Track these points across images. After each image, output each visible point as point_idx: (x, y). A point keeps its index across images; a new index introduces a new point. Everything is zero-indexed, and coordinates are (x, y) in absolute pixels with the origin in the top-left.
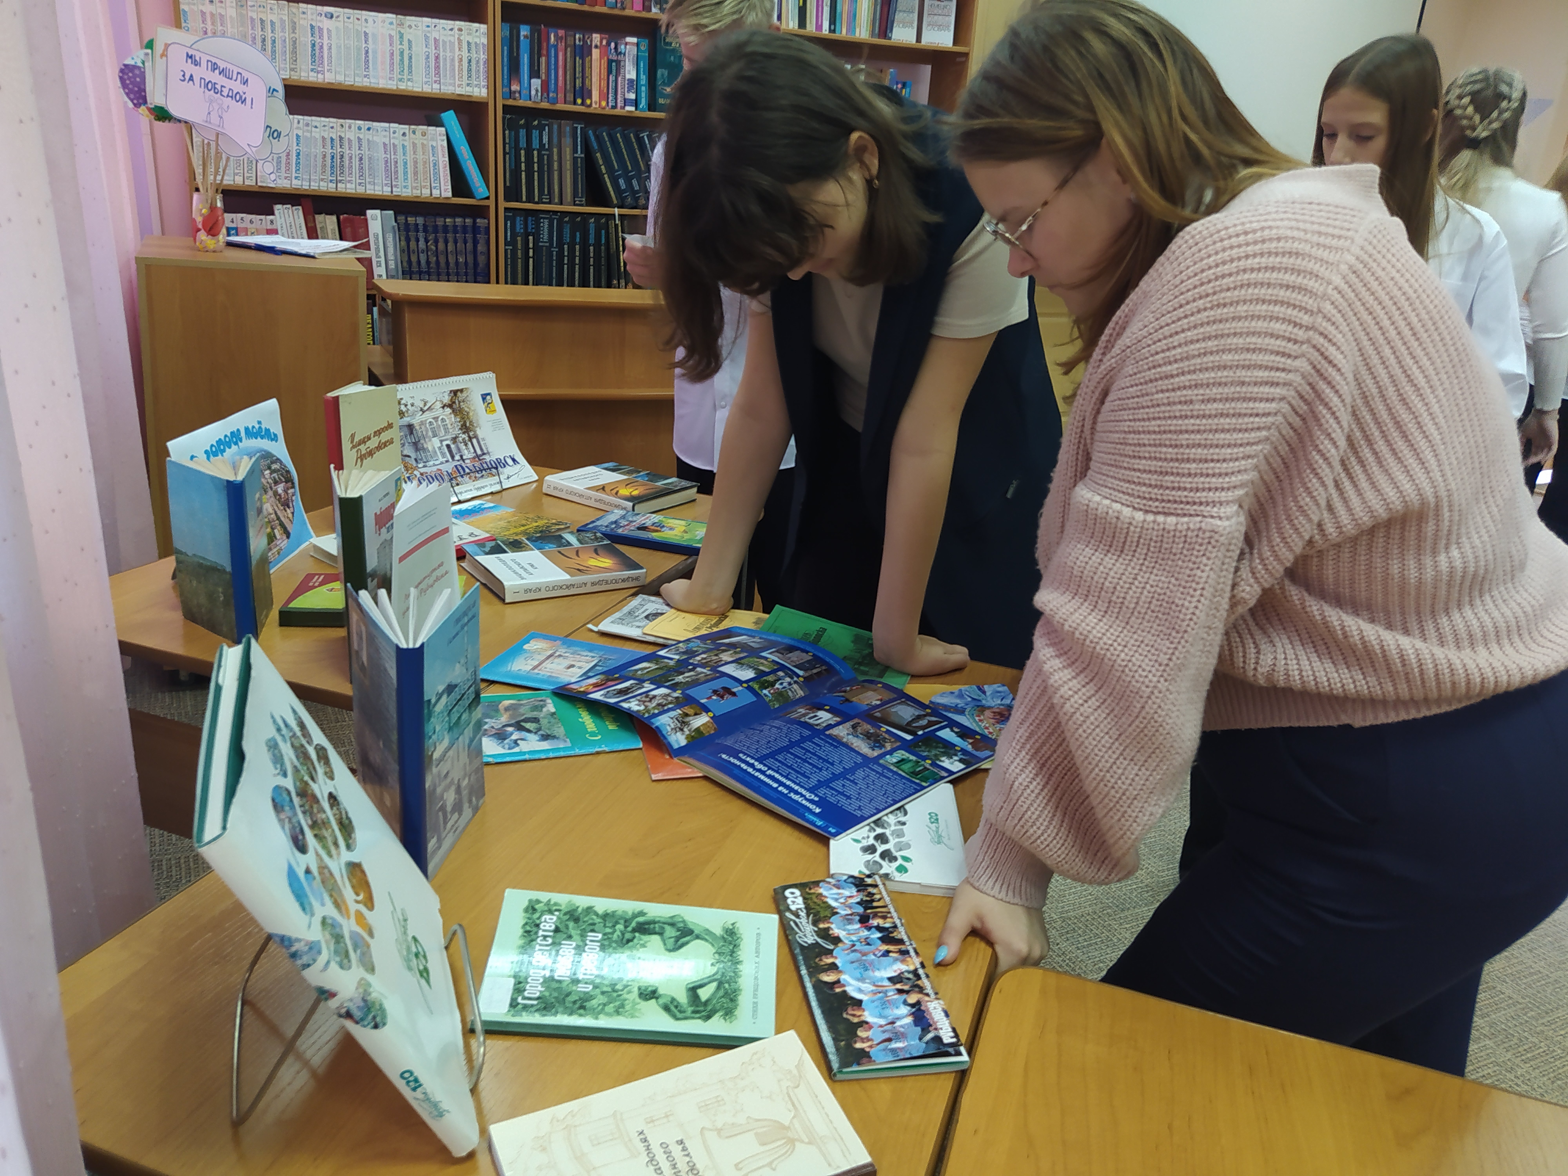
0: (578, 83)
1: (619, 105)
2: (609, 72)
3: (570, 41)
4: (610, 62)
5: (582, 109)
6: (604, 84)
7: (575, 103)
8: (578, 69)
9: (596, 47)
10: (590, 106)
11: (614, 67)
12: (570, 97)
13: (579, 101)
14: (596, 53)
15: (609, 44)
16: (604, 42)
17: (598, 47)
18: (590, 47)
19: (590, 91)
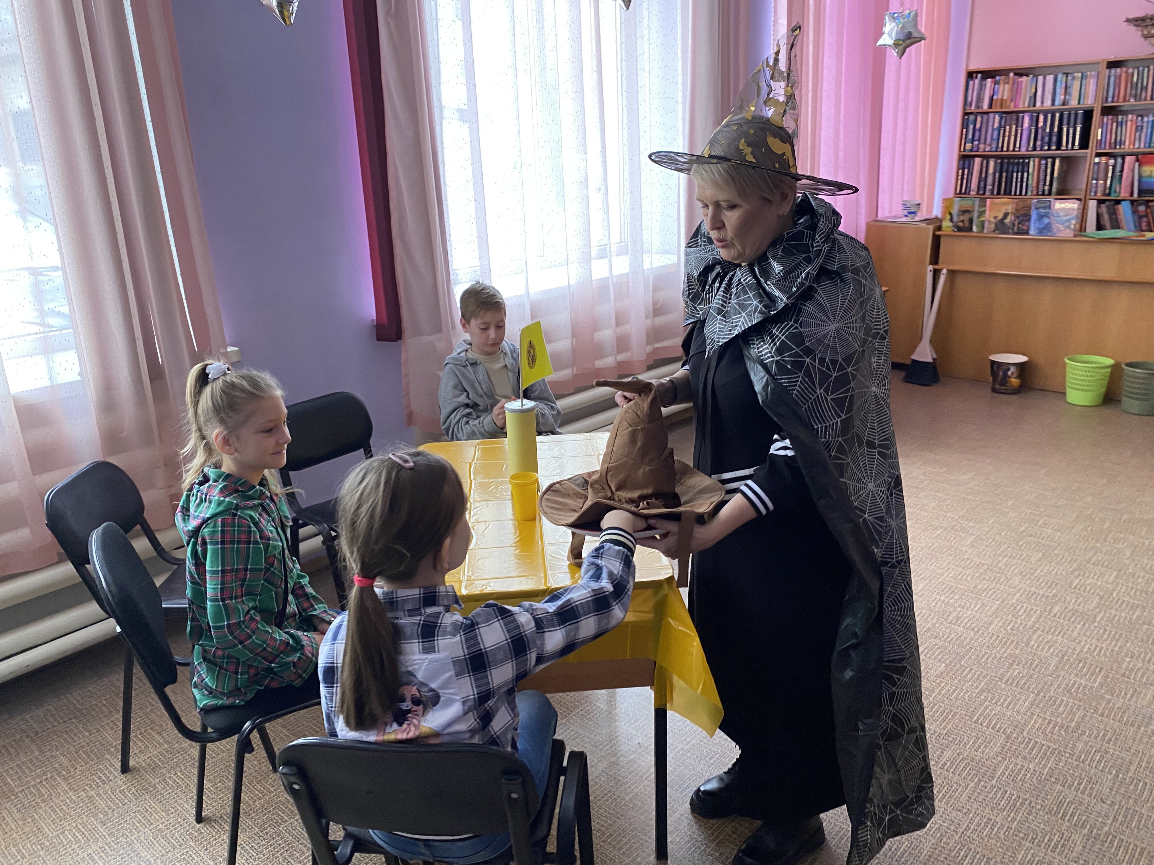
0: (1119, 139)
2: (1136, 131)
3: (1115, 120)
4: (1137, 127)
6: (1133, 137)
7: (1115, 148)
8: (1119, 132)
10: (1124, 148)
12: (1113, 146)
14: (1129, 124)
16: (1135, 118)
17: (1131, 121)
18: (1126, 121)
19: (1125, 142)
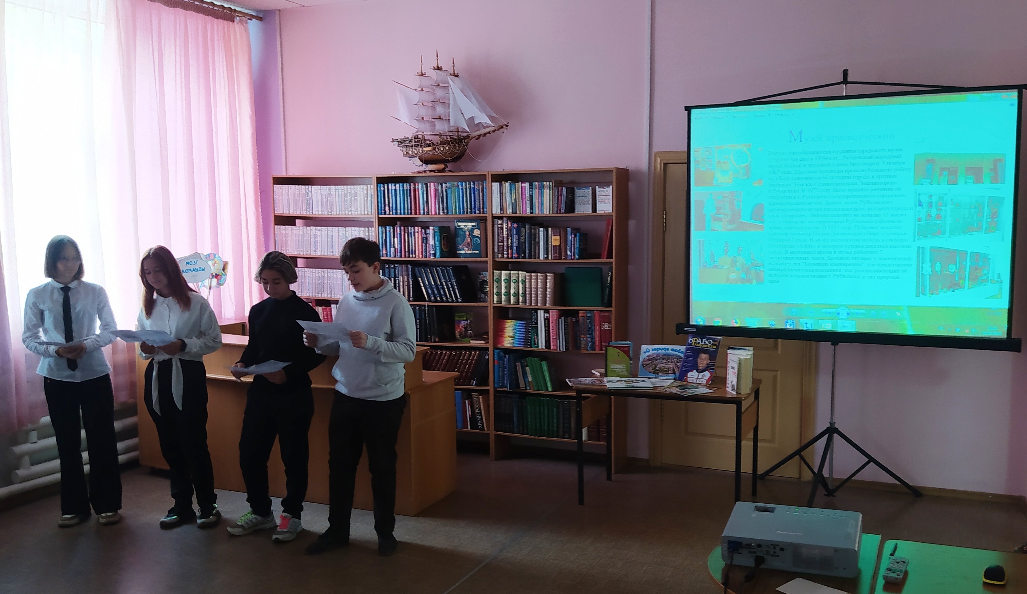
0: (411, 248)
1: (428, 256)
2: (422, 242)
3: (406, 230)
4: (422, 238)
5: (413, 259)
6: (420, 247)
7: (409, 257)
8: (410, 242)
10: (415, 257)
11: (425, 240)
12: (407, 254)
13: (411, 256)
16: (420, 230)
17: (418, 232)
18: (414, 232)
19: (415, 251)
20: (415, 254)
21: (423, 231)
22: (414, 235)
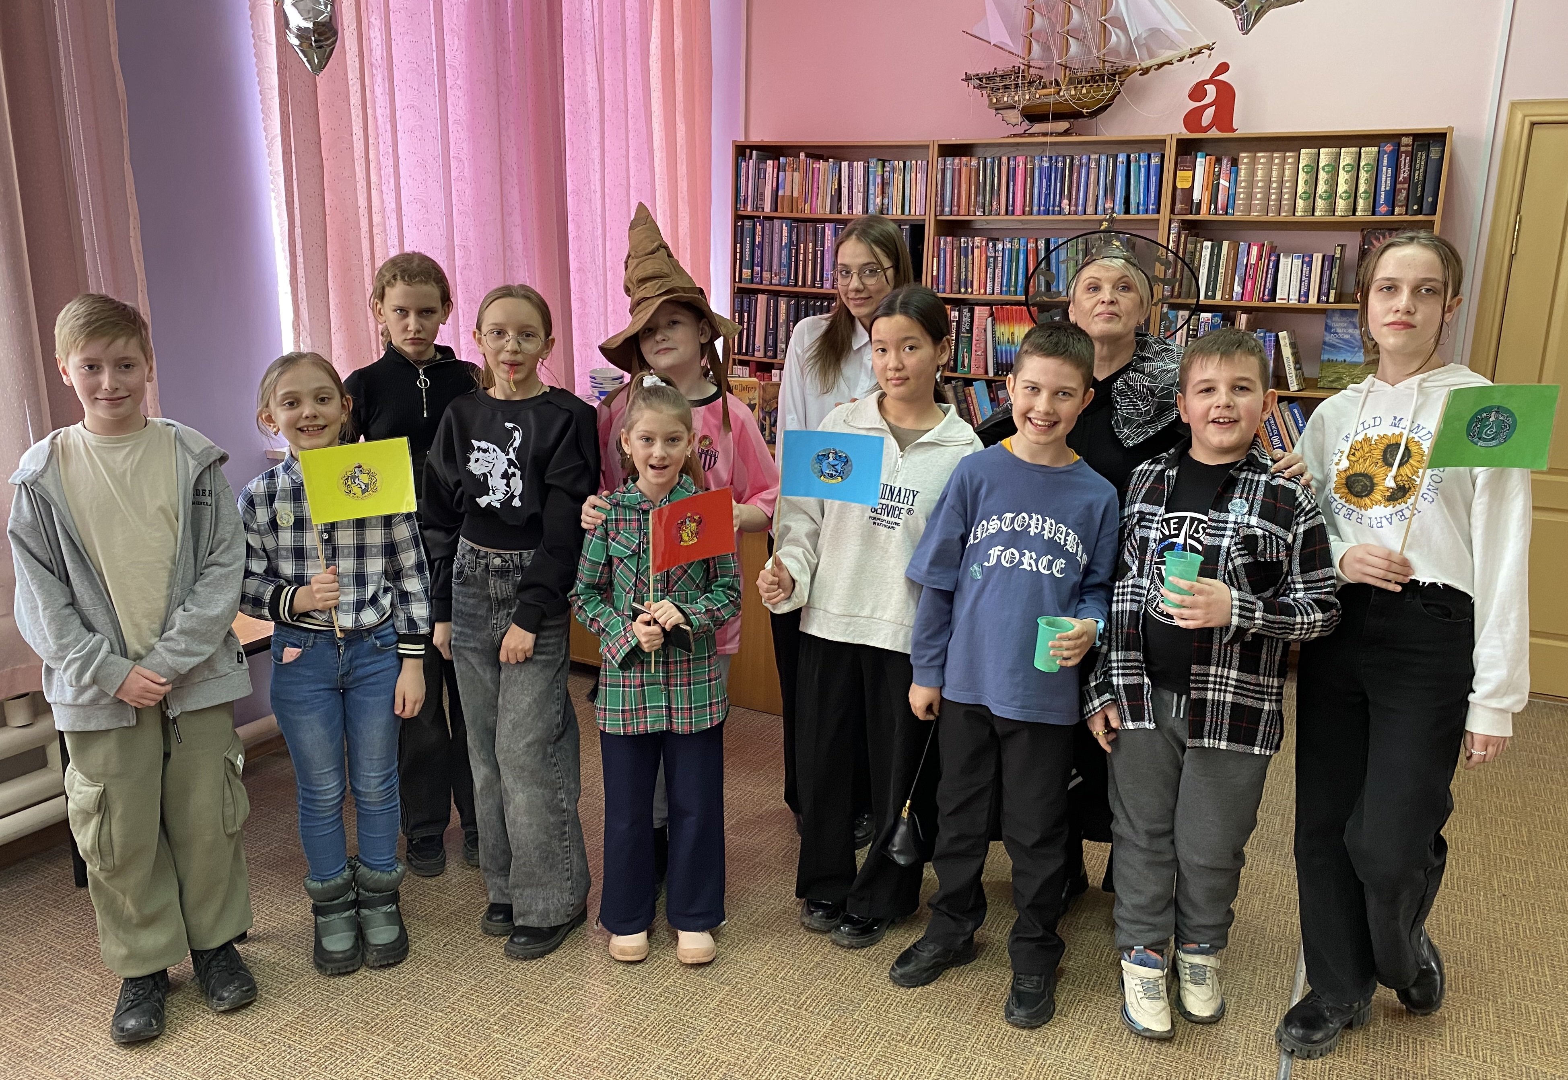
0: (963, 276)
2: (987, 264)
3: (956, 244)
4: (988, 258)
5: (966, 296)
6: (983, 275)
7: (960, 292)
8: (963, 266)
9: (978, 247)
10: (972, 293)
13: (963, 290)
14: (977, 252)
15: (987, 245)
16: (984, 243)
17: (980, 247)
18: (973, 248)
19: (972, 282)
20: (972, 287)
21: (991, 244)
22: (973, 253)
